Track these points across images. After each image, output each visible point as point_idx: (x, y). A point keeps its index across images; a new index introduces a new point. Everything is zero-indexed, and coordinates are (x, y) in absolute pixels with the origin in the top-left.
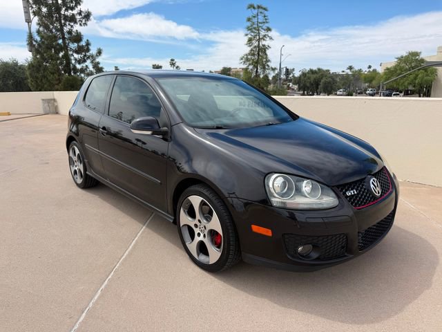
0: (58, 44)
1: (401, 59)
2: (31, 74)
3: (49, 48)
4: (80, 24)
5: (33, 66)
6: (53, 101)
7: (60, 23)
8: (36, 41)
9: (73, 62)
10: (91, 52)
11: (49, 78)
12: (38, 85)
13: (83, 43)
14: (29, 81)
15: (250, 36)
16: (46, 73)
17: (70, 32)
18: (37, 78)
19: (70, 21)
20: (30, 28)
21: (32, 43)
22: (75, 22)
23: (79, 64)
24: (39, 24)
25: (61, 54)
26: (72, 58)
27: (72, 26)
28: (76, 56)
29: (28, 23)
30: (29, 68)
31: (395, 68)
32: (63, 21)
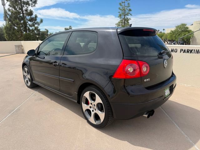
0: (21, 16)
1: (177, 27)
2: (6, 32)
3: (16, 18)
4: (32, 6)
5: (7, 28)
6: (21, 46)
7: (21, 5)
8: (9, 15)
9: (28, 26)
10: (37, 21)
11: (16, 34)
12: (10, 38)
13: (33, 16)
14: (5, 35)
15: (121, 13)
16: (14, 32)
17: (26, 10)
18: (10, 34)
19: (26, 5)
20: (4, 8)
21: (7, 15)
22: (29, 5)
23: (31, 27)
24: (10, 5)
25: (22, 22)
26: (28, 24)
27: (27, 7)
28: (29, 23)
29: (4, 5)
30: (5, 29)
31: (175, 31)
32: (22, 5)
